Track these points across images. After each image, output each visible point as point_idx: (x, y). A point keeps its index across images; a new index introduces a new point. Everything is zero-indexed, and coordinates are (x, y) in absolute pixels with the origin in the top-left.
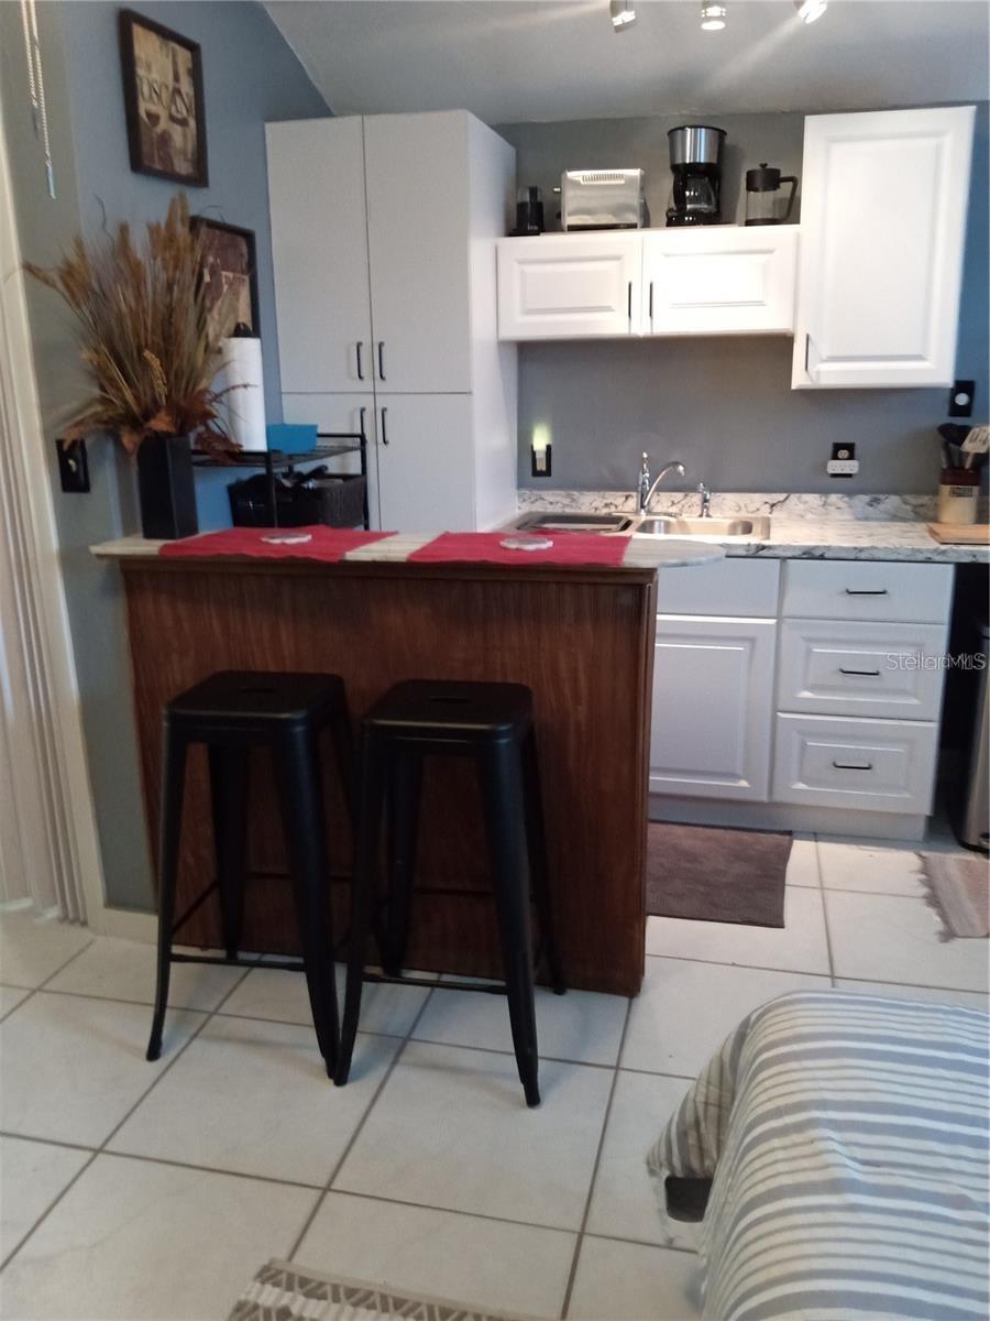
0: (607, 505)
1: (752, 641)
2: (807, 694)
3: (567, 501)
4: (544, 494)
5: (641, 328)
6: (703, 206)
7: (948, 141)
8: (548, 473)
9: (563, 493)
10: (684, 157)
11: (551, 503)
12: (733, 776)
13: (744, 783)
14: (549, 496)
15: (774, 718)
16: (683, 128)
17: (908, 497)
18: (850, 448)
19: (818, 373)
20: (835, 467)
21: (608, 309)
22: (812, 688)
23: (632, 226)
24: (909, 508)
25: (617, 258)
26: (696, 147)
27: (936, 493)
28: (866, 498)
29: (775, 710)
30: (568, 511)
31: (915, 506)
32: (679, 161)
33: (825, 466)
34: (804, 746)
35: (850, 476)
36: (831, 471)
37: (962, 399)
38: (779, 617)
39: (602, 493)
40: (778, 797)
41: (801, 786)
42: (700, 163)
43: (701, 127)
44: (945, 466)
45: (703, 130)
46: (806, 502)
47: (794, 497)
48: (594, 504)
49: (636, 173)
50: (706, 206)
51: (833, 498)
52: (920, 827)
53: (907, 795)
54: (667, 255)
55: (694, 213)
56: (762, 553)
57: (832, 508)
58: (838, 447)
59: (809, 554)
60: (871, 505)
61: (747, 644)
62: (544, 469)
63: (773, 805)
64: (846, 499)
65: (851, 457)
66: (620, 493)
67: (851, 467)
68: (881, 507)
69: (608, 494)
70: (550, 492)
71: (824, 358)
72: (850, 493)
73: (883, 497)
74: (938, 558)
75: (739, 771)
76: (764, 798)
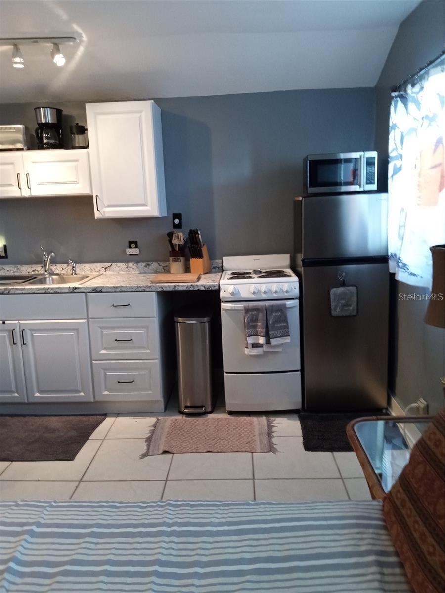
0: (33, 271)
1: (77, 330)
2: (103, 352)
3: (15, 270)
4: (4, 266)
5: (26, 193)
6: (52, 141)
7: (143, 114)
8: (6, 257)
9: (13, 266)
10: (41, 120)
11: (8, 271)
12: (78, 391)
13: (82, 394)
14: (7, 268)
15: (92, 363)
16: (39, 108)
17: (161, 263)
18: (136, 243)
19: (104, 212)
20: (130, 251)
21: (11, 185)
22: (105, 349)
23: (22, 149)
24: (161, 267)
25: (12, 163)
26: (46, 116)
27: (168, 261)
28: (144, 264)
29: (91, 360)
30: (16, 274)
31: (164, 267)
32: (39, 122)
33: (125, 251)
34: (105, 374)
35: (137, 255)
36: (128, 253)
37: (177, 221)
38: (88, 318)
39: (30, 266)
40: (98, 399)
41: (107, 393)
42: (49, 123)
43: (47, 108)
44: (171, 250)
45: (49, 109)
46: (119, 267)
47: (114, 264)
48: (28, 271)
49: (21, 126)
50: (54, 141)
51: (130, 264)
52: (162, 406)
53: (151, 392)
54: (33, 162)
55: (47, 144)
56: (75, 291)
57: (131, 269)
58: (130, 243)
59: (96, 290)
60: (146, 267)
61: (75, 332)
62: (4, 255)
63: (96, 402)
64: (136, 265)
65: (136, 247)
66: (39, 265)
67: (136, 251)
68: (150, 267)
69: (33, 266)
70: (7, 266)
71: (106, 205)
72: (137, 262)
73: (150, 263)
74: (148, 289)
75: (79, 389)
76: (92, 400)
